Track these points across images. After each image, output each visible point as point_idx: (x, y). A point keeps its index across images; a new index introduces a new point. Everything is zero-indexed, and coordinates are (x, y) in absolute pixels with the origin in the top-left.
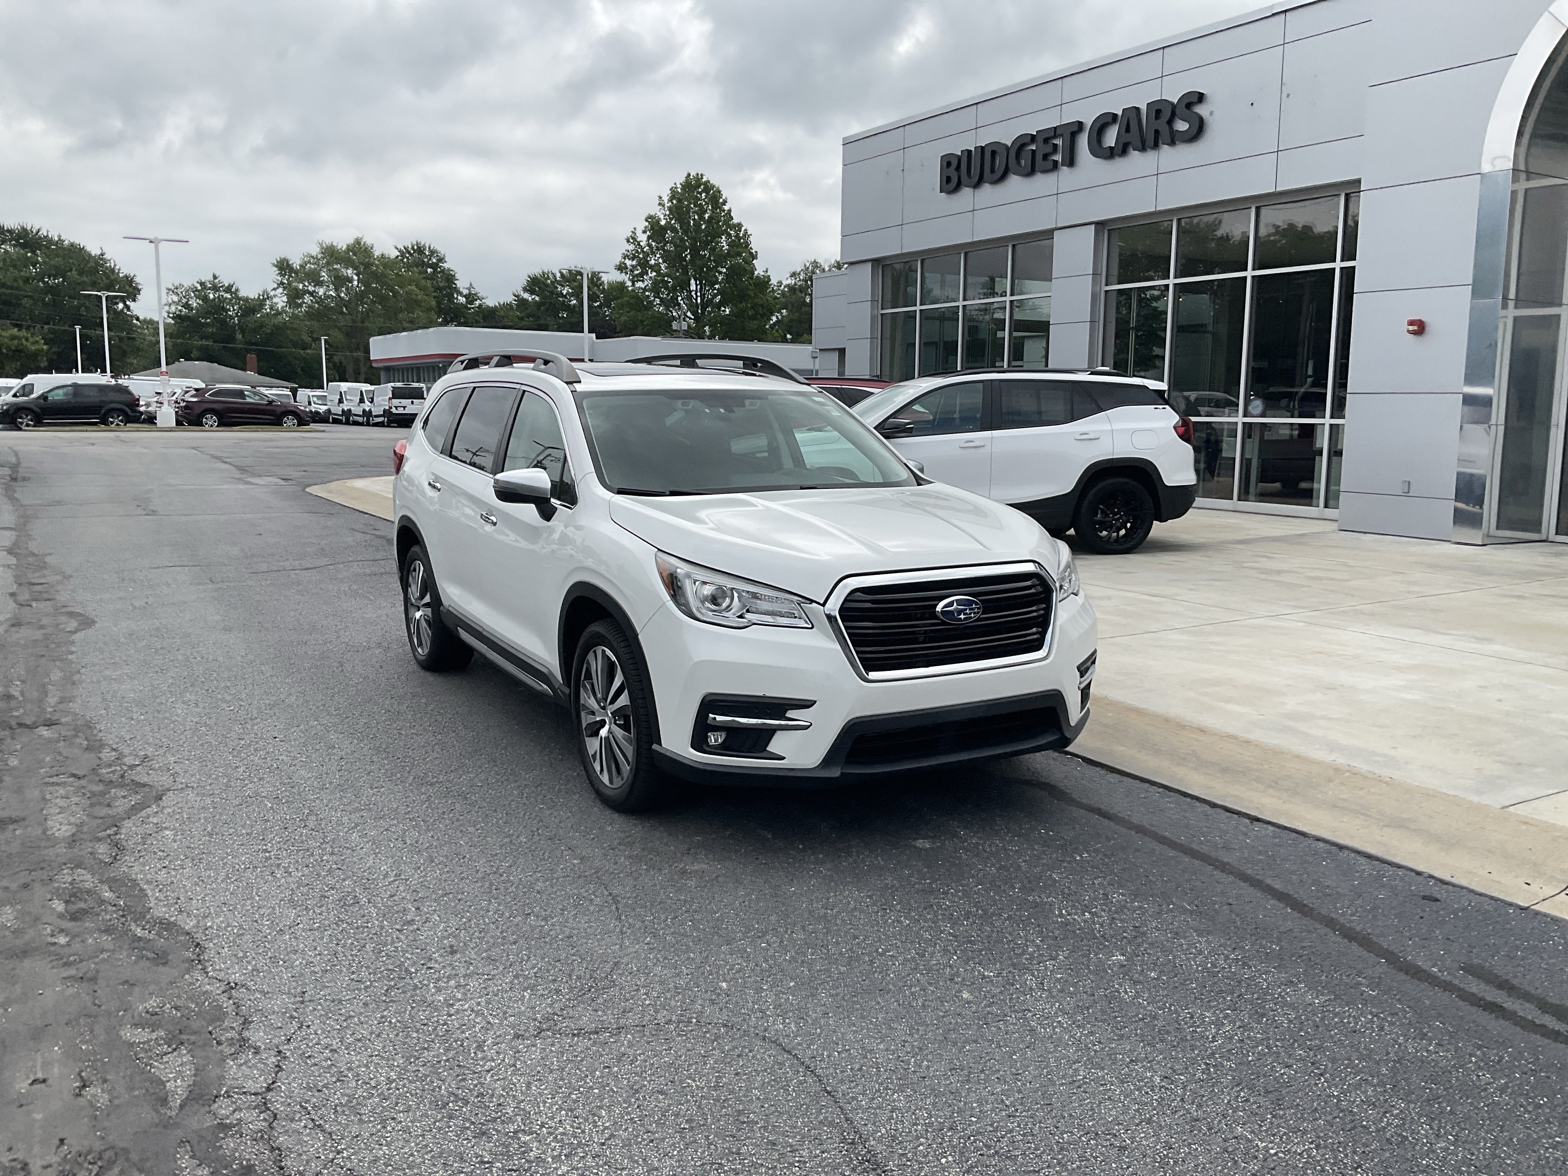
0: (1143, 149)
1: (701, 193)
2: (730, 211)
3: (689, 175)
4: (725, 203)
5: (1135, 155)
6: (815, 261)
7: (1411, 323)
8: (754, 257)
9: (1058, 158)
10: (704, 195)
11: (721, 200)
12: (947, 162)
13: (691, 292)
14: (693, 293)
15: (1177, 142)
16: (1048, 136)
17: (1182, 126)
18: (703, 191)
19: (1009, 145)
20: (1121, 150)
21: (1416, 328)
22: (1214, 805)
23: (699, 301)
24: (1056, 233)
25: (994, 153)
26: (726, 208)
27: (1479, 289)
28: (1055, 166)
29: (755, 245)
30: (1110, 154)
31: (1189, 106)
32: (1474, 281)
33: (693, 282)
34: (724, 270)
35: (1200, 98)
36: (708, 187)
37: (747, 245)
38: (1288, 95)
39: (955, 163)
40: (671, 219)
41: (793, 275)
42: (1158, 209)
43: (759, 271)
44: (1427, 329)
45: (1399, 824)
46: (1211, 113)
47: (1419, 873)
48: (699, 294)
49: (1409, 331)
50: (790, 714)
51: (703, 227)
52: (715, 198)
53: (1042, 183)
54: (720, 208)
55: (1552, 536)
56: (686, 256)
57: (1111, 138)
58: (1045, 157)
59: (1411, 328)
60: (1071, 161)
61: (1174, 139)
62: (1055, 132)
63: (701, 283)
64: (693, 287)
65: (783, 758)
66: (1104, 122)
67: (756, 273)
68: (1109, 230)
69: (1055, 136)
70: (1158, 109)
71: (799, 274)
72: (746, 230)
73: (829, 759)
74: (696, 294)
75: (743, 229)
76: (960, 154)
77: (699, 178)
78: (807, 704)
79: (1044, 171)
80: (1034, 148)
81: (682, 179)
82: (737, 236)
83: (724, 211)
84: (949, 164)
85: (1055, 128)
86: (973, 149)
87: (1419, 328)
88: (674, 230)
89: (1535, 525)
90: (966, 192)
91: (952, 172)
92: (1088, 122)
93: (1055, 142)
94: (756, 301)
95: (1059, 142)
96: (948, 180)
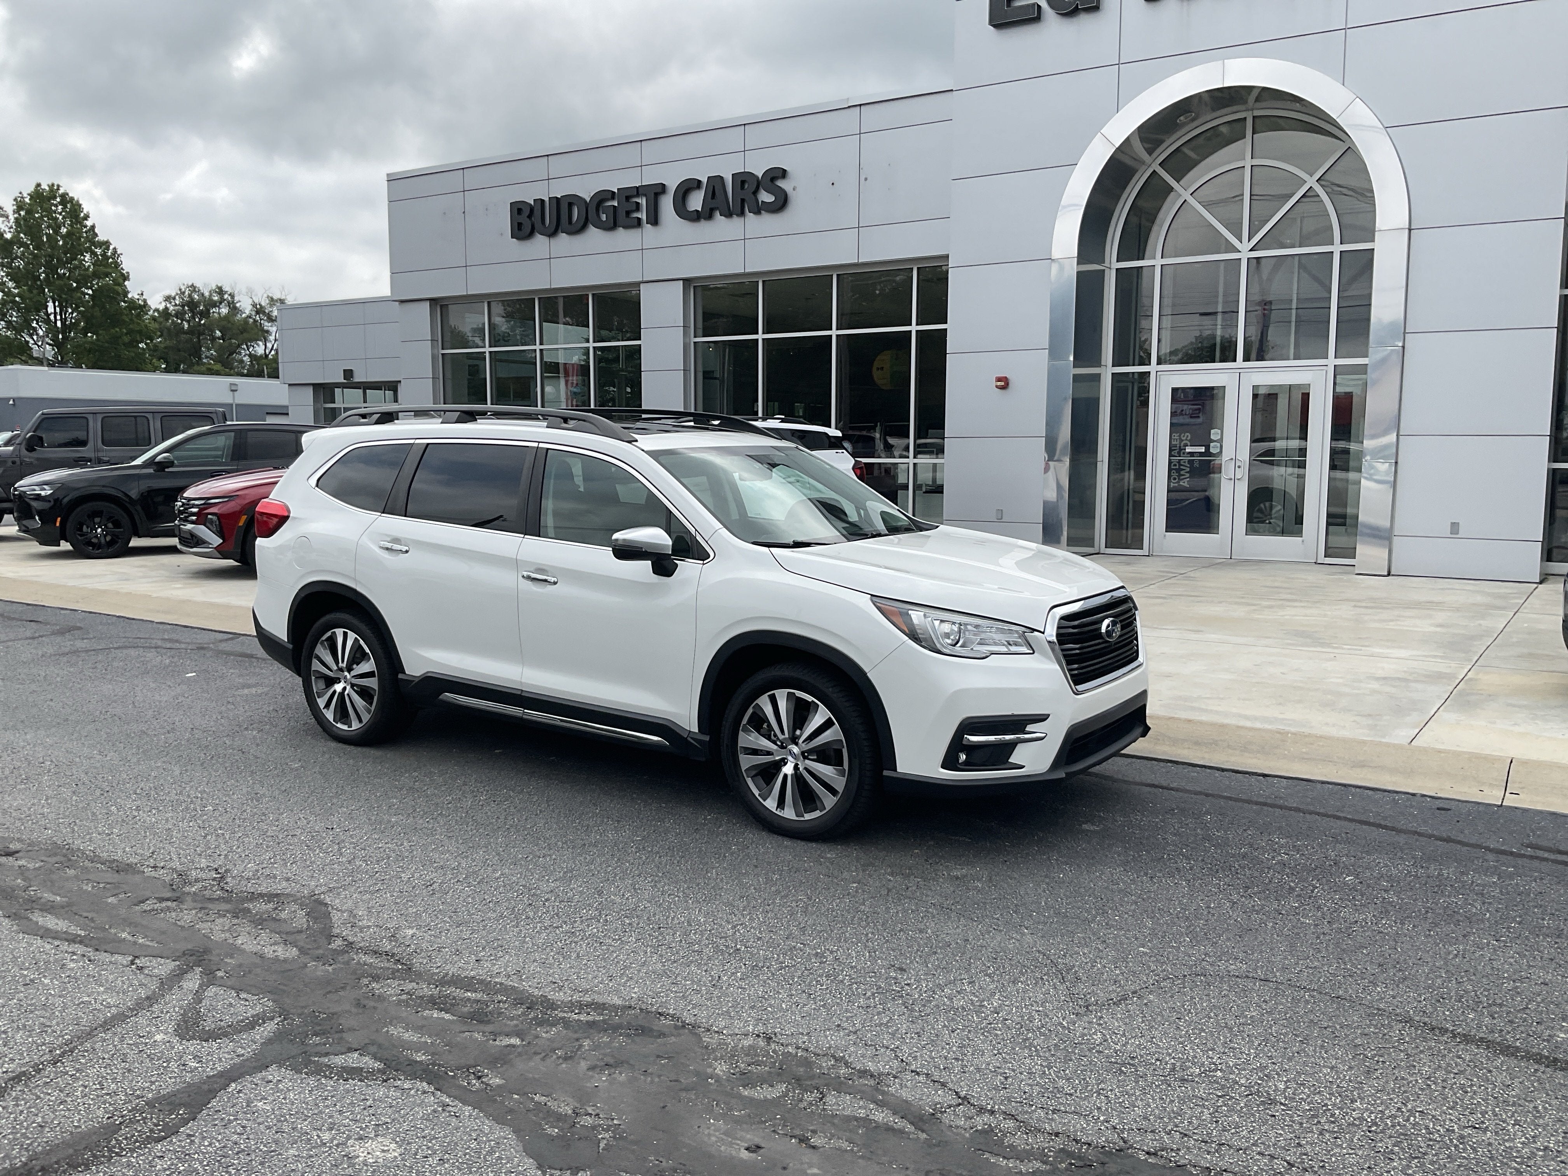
0: (729, 214)
1: (56, 206)
2: (93, 227)
3: (39, 185)
4: (87, 217)
5: (719, 219)
6: (192, 285)
7: (999, 379)
8: (126, 278)
9: (643, 215)
10: (60, 207)
11: (82, 215)
12: (518, 209)
13: (48, 315)
14: (52, 317)
15: (763, 212)
16: (629, 195)
17: (766, 197)
18: (60, 203)
19: (588, 200)
20: (705, 215)
21: (1003, 384)
22: (1223, 770)
23: (59, 324)
24: (642, 285)
25: (570, 205)
26: (89, 223)
27: (1054, 352)
28: (638, 223)
29: (126, 265)
30: (696, 217)
31: (773, 179)
32: (1050, 345)
33: (50, 305)
34: (90, 292)
35: (783, 173)
36: (65, 200)
37: (117, 265)
38: (866, 179)
39: (526, 212)
40: (19, 233)
41: (168, 299)
42: (747, 271)
43: (133, 294)
44: (1011, 385)
45: (1362, 765)
46: (794, 189)
47: (1414, 795)
48: (58, 317)
49: (997, 386)
50: (1029, 728)
51: (61, 243)
52: (74, 210)
53: (623, 237)
54: (81, 223)
55: (1103, 549)
56: (40, 275)
57: (696, 201)
58: (628, 213)
59: (999, 383)
60: (654, 220)
61: (758, 210)
62: (638, 191)
63: (60, 306)
64: (51, 309)
65: (1023, 767)
66: (688, 187)
67: (130, 296)
68: (695, 287)
69: (638, 195)
70: (742, 180)
71: (174, 299)
72: (115, 248)
73: (1057, 764)
74: (55, 317)
75: (111, 247)
76: (532, 203)
77: (53, 190)
78: (1042, 718)
79: (626, 227)
80: (616, 204)
81: (31, 188)
82: (104, 255)
83: (86, 226)
84: (520, 211)
85: (637, 188)
86: (547, 199)
87: (1004, 383)
88: (22, 244)
89: (1089, 541)
90: (540, 240)
91: (523, 218)
92: (672, 185)
93: (639, 200)
94: (131, 326)
95: (643, 201)
96: (520, 225)
